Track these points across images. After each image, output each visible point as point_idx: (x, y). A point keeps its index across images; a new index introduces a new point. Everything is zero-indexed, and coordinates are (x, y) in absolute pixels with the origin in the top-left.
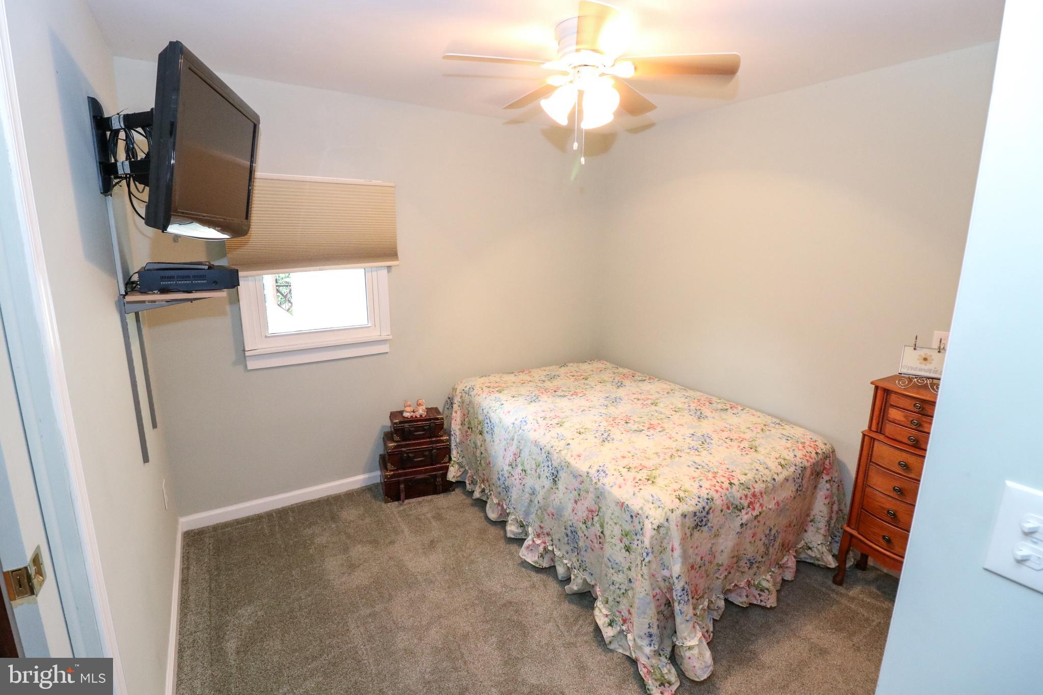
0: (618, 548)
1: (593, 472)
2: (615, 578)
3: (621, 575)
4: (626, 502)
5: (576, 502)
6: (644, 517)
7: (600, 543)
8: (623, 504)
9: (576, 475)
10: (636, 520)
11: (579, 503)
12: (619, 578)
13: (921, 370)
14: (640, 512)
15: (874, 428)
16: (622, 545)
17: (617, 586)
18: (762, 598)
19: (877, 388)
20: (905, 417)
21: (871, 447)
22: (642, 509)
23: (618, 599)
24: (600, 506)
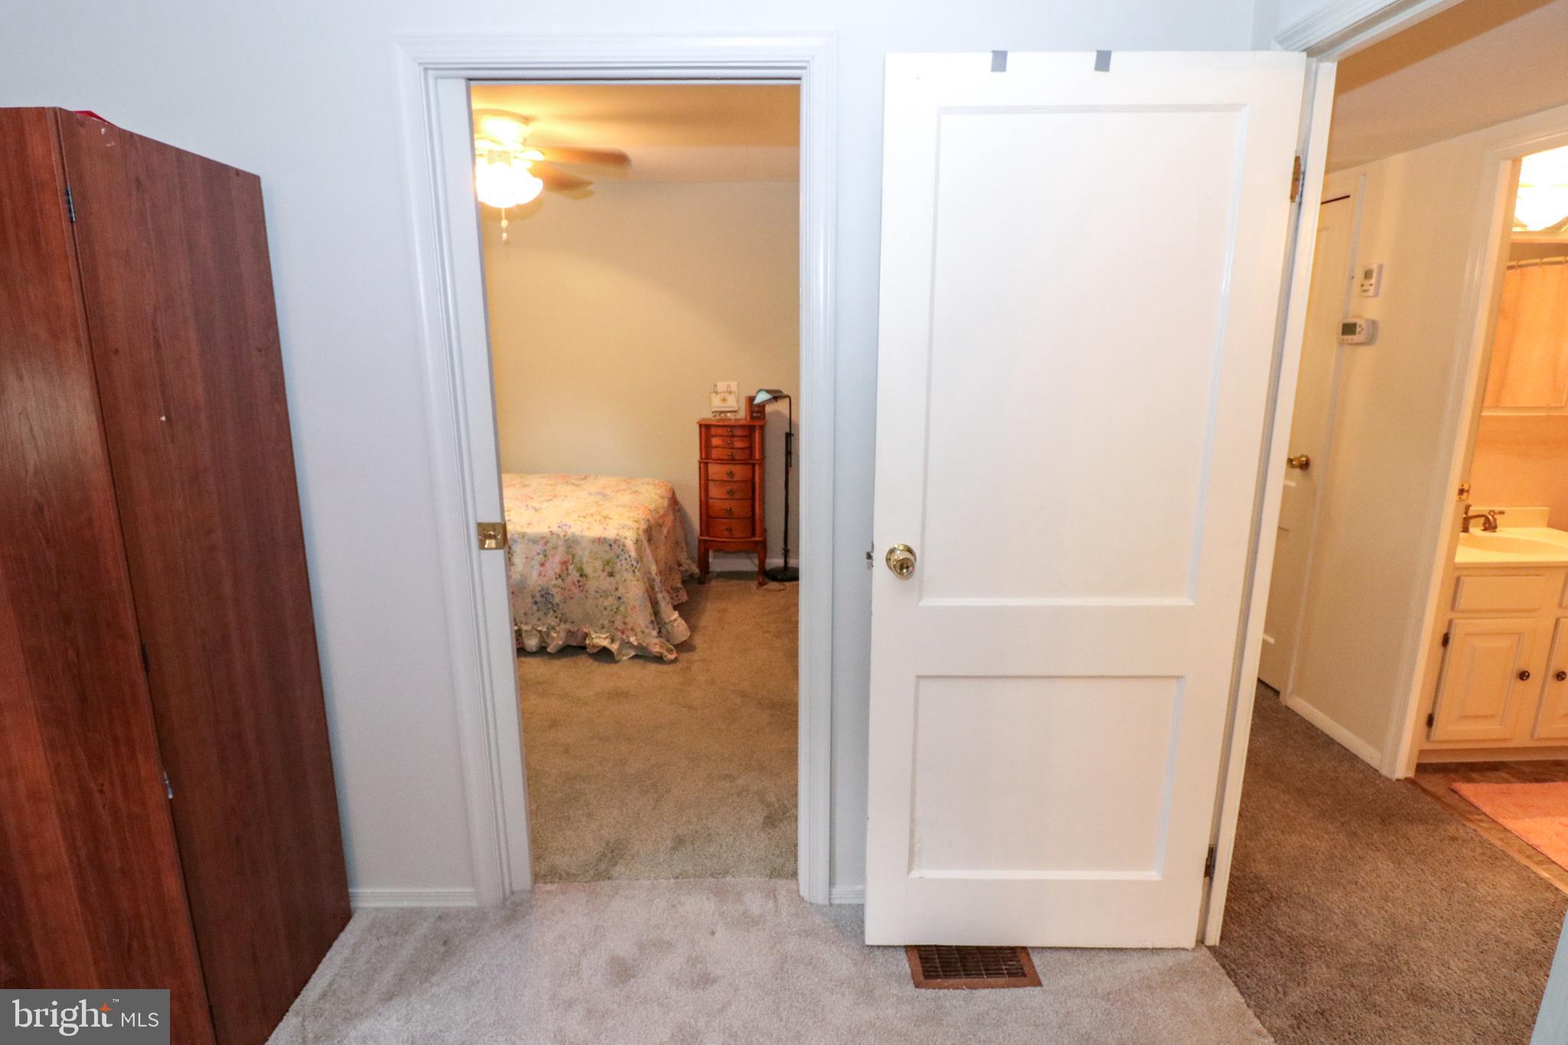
0: (602, 578)
1: (555, 529)
2: (606, 604)
3: (610, 599)
4: (603, 536)
5: (542, 565)
6: (622, 540)
7: (580, 586)
8: (599, 539)
9: (535, 540)
10: (615, 546)
11: (547, 564)
12: (608, 602)
13: (724, 407)
14: (618, 538)
15: (704, 457)
16: (605, 574)
17: (609, 609)
18: (679, 597)
19: (701, 426)
20: (723, 441)
21: (707, 471)
22: (618, 535)
23: (612, 619)
24: (573, 552)
